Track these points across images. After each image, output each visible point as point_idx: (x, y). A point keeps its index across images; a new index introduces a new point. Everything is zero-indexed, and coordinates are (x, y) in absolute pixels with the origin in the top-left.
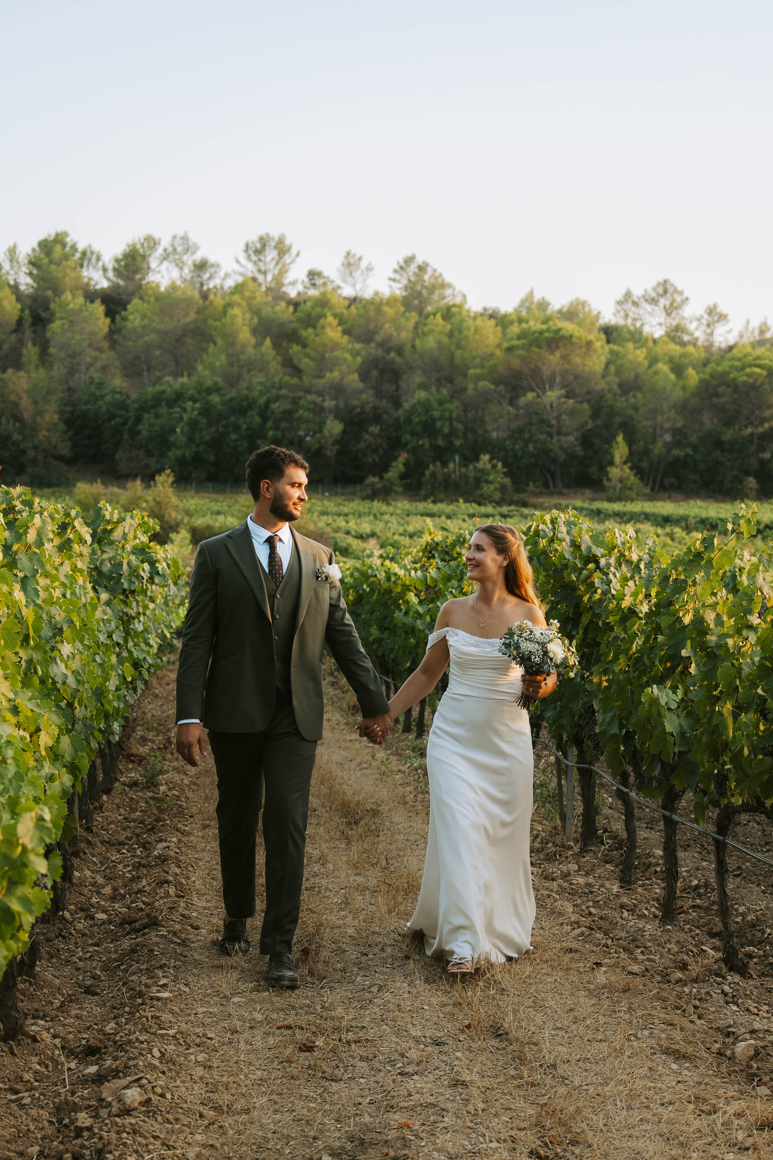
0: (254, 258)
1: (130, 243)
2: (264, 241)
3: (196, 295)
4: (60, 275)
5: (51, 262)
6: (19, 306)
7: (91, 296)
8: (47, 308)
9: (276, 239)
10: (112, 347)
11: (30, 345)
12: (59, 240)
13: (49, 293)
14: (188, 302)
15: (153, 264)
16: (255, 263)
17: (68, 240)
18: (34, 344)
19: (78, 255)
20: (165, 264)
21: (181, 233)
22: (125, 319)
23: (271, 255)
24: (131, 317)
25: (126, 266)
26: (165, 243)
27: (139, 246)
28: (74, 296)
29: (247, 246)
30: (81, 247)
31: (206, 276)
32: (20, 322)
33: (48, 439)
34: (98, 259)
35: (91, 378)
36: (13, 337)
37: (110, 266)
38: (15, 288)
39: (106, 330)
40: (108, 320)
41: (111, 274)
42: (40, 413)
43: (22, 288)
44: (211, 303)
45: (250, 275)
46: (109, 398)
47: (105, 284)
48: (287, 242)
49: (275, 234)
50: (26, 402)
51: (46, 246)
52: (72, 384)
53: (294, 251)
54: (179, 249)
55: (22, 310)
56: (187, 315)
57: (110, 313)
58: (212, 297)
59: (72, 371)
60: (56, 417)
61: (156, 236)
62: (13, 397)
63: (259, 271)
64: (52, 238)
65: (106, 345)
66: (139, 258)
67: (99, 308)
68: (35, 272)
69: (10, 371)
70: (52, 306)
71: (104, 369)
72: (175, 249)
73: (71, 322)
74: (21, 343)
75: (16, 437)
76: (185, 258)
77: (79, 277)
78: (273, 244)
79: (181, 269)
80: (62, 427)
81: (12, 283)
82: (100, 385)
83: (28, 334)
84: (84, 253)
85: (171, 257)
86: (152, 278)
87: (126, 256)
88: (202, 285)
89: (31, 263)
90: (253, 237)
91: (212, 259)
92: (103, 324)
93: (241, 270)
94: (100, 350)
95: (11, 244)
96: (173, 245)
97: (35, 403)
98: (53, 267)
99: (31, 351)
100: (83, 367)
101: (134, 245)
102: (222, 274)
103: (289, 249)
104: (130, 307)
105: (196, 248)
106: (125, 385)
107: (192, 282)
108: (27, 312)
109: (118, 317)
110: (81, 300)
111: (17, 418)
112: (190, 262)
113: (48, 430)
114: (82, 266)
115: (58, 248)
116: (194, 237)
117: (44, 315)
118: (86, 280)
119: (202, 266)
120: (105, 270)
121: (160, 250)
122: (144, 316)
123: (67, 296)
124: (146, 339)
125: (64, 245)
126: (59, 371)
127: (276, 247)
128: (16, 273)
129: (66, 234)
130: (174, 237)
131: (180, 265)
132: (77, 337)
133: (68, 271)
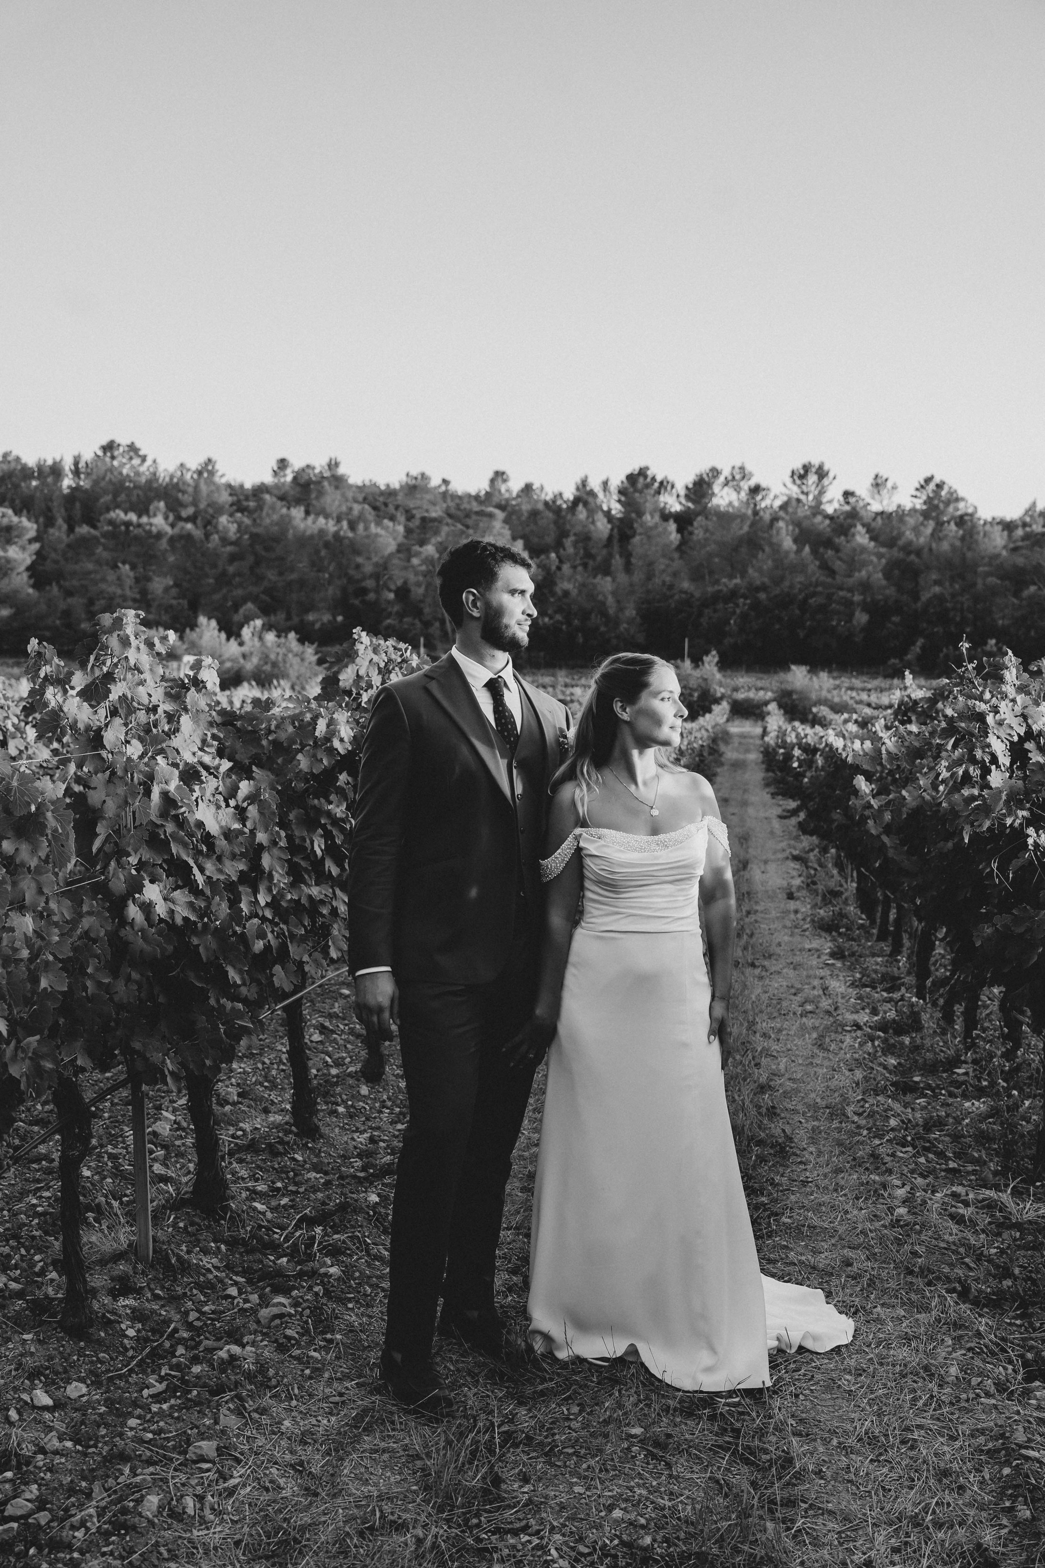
0: (798, 482)
1: (698, 473)
2: (806, 468)
3: (750, 512)
4: (642, 501)
5: (636, 491)
6: (609, 526)
7: (666, 516)
8: (632, 527)
9: (817, 466)
10: (681, 558)
11: (618, 557)
12: (642, 472)
13: (633, 515)
14: (743, 517)
15: (716, 488)
16: (799, 486)
17: (649, 473)
18: (621, 556)
19: (656, 485)
20: (726, 488)
21: (738, 464)
22: (691, 533)
23: (812, 478)
24: (696, 532)
25: (695, 493)
26: (726, 473)
27: (705, 476)
28: (652, 517)
29: (793, 472)
30: (659, 478)
31: (759, 498)
32: (610, 538)
33: (626, 629)
34: (673, 487)
35: (664, 583)
36: (604, 552)
37: (682, 492)
38: (608, 514)
39: (677, 543)
40: (679, 536)
41: (683, 500)
42: (621, 609)
43: (613, 512)
44: (761, 518)
45: (795, 496)
46: (677, 597)
47: (676, 508)
48: (826, 468)
49: (816, 462)
50: (610, 600)
51: (632, 478)
52: (650, 587)
53: (831, 475)
54: (738, 477)
55: (612, 530)
56: (741, 528)
57: (679, 530)
58: (762, 513)
59: (650, 577)
60: (634, 612)
61: (719, 467)
62: (600, 597)
63: (803, 492)
64: (636, 472)
65: (676, 555)
66: (705, 486)
67: (672, 526)
68: (623, 499)
69: (599, 577)
70: (635, 525)
71: (675, 574)
72: (734, 477)
73: (649, 537)
74: (611, 556)
75: (603, 629)
76: (742, 484)
77: (657, 502)
78: (814, 470)
79: (739, 493)
80: (638, 620)
81: (605, 508)
82: (671, 587)
83: (616, 548)
84: (661, 483)
85: (731, 484)
86: (715, 501)
87: (695, 484)
88: (755, 505)
89: (621, 492)
90: (798, 465)
91: (764, 484)
92: (674, 537)
93: (787, 492)
94: (672, 560)
95: (604, 478)
96: (732, 474)
97: (618, 602)
98: (637, 495)
99: (618, 561)
100: (657, 573)
101: (701, 475)
102: (771, 496)
103: (827, 473)
104: (695, 524)
105: (751, 475)
106: (692, 588)
107: (748, 503)
108: (616, 531)
109: (686, 533)
110: (657, 518)
111: (604, 613)
112: (746, 488)
113: (628, 623)
114: (659, 493)
115: (641, 480)
116: (749, 468)
117: (629, 532)
118: (662, 505)
119: (755, 490)
120: (678, 496)
121: (722, 479)
122: (706, 530)
123: (647, 517)
124: (708, 549)
125: (646, 477)
126: (638, 576)
127: (816, 473)
128: (609, 501)
129: (647, 468)
130: (733, 468)
131: (738, 490)
132: (653, 549)
133: (649, 498)
